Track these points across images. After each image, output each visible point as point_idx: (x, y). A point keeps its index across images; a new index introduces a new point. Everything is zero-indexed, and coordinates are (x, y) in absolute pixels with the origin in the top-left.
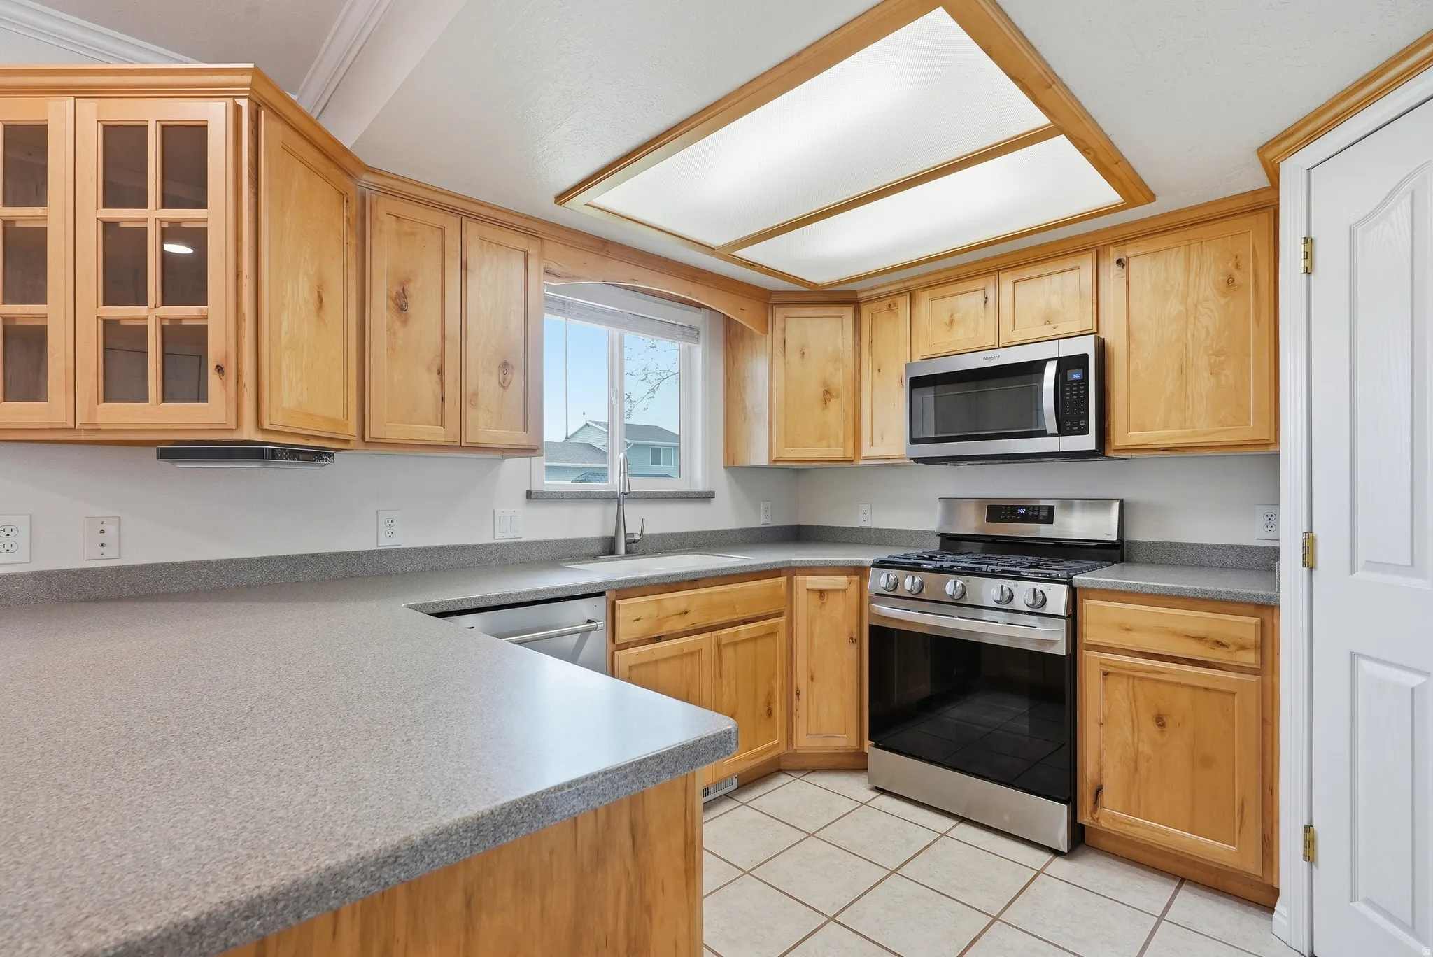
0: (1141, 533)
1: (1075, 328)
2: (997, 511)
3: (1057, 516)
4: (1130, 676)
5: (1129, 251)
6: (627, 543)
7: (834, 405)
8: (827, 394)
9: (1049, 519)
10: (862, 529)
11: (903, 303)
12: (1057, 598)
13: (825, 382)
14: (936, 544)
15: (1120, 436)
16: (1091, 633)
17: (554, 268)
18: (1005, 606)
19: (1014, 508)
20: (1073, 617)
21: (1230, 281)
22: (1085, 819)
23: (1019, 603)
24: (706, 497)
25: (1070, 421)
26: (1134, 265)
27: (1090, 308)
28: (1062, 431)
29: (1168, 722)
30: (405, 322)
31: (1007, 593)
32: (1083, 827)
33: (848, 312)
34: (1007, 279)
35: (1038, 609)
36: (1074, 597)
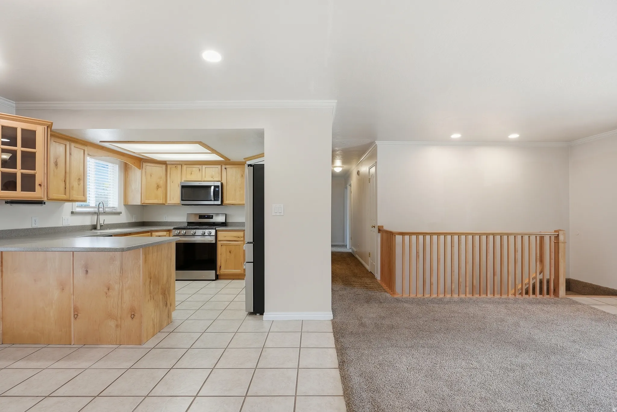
0: (230, 220)
1: (217, 180)
2: (201, 217)
3: (214, 217)
4: (226, 245)
5: (227, 166)
6: (100, 226)
7: (160, 189)
8: (158, 187)
9: (212, 218)
10: (165, 222)
11: (179, 167)
12: (213, 232)
13: (157, 184)
14: (186, 224)
15: (226, 202)
16: (219, 238)
17: (90, 153)
18: (204, 235)
19: (205, 216)
20: (216, 236)
21: (242, 176)
22: (218, 273)
23: (206, 234)
24: (119, 213)
25: (216, 198)
26: (228, 169)
27: (220, 176)
28: (214, 200)
29: (231, 252)
30: (57, 169)
31: (204, 233)
32: (218, 275)
33: (164, 166)
34: (204, 167)
35: (210, 235)
36: (216, 231)
